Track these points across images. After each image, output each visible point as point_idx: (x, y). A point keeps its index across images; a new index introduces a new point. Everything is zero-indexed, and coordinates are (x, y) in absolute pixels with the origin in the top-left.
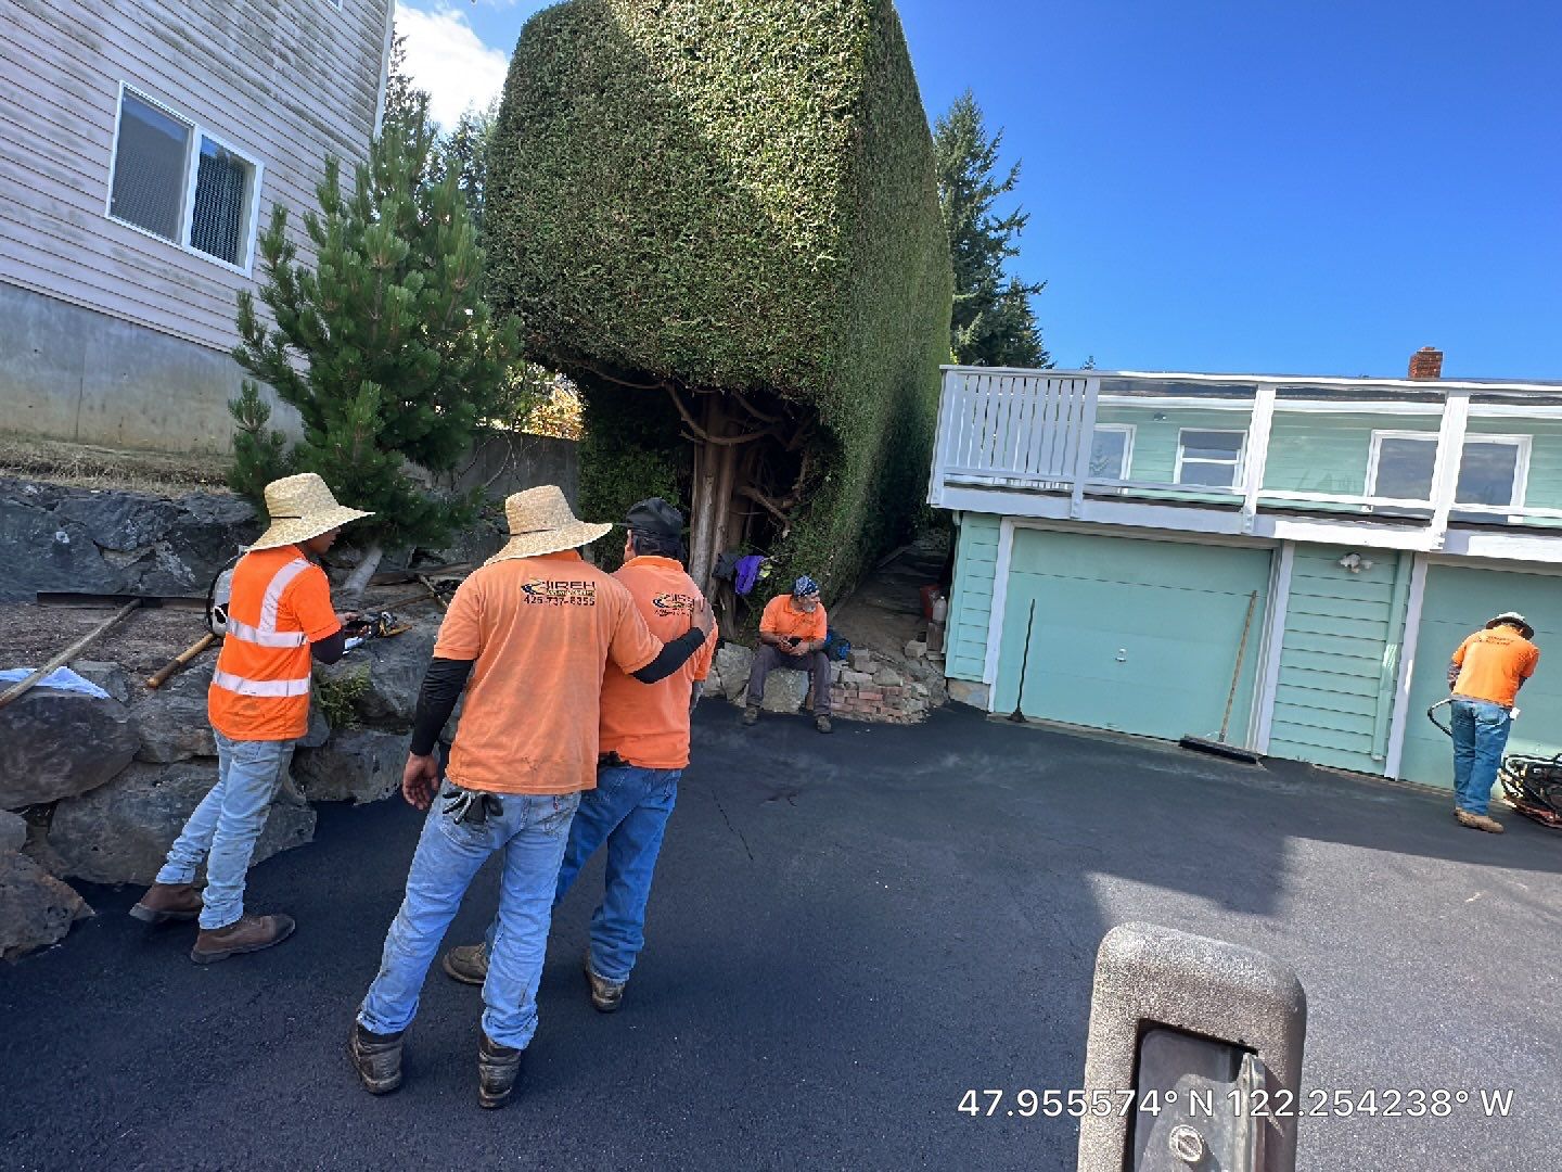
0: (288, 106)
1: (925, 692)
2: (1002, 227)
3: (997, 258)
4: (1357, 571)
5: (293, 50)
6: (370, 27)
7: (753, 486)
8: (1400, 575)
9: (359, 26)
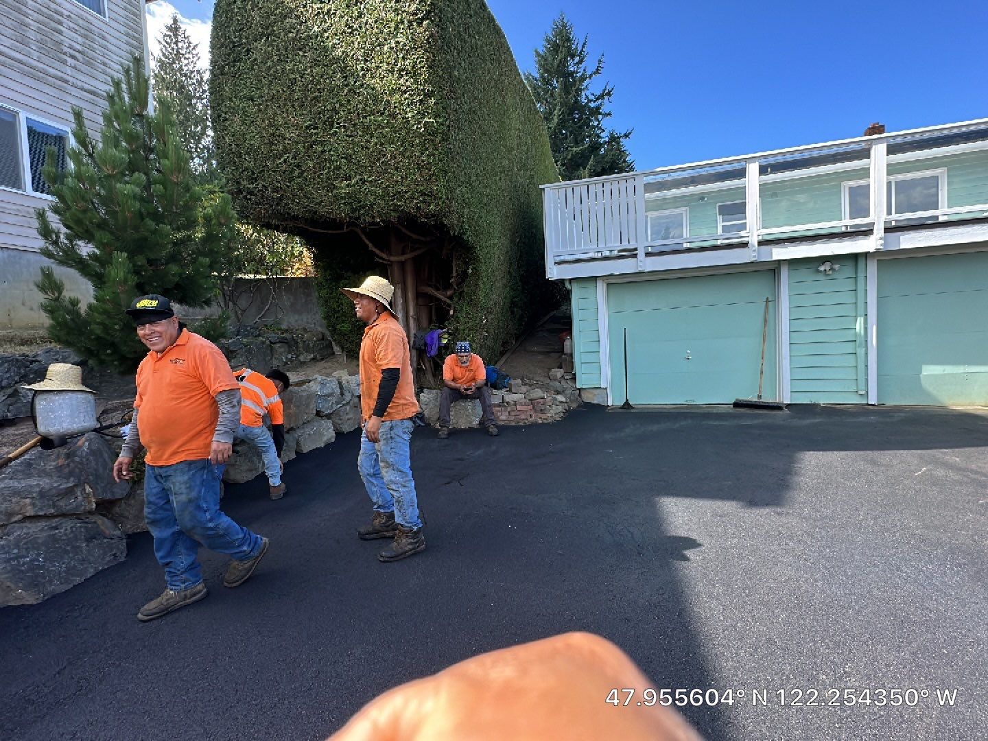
0: (82, 89)
1: (564, 400)
2: (597, 99)
3: (597, 120)
4: (831, 272)
5: (79, 52)
6: (131, 28)
7: (430, 286)
8: (859, 270)
9: (123, 29)
